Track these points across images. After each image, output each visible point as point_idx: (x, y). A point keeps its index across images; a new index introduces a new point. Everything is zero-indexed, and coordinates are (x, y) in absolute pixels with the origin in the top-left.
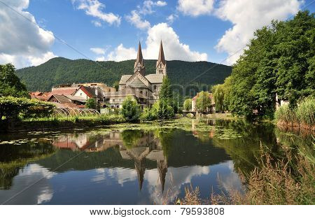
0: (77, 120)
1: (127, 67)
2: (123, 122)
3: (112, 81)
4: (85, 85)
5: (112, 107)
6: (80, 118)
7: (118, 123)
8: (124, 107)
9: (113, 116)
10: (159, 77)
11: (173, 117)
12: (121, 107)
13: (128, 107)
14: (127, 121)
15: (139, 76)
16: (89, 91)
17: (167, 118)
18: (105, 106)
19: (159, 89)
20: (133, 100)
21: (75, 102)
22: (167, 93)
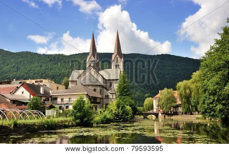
0: (16, 125)
1: (78, 61)
2: (72, 126)
3: (59, 78)
4: (28, 82)
5: (60, 108)
6: (19, 122)
7: (66, 127)
8: (75, 108)
9: (61, 119)
10: (114, 73)
11: (132, 120)
12: (71, 107)
13: (79, 107)
14: (78, 125)
15: (93, 71)
16: (33, 89)
17: (125, 121)
18: (51, 107)
19: (115, 86)
20: (86, 99)
21: (14, 102)
22: (124, 91)
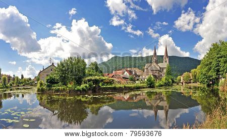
0: (125, 87)
1: (148, 60)
2: (147, 88)
3: (141, 68)
4: (128, 69)
5: (142, 80)
6: (126, 86)
7: (144, 88)
8: (147, 80)
9: (142, 85)
10: (165, 65)
11: (172, 85)
12: (146, 80)
13: (149, 80)
14: (149, 87)
15: (155, 64)
16: (130, 72)
17: (169, 85)
18: (138, 80)
19: (165, 71)
20: (152, 76)
21: (123, 78)
22: (169, 73)
